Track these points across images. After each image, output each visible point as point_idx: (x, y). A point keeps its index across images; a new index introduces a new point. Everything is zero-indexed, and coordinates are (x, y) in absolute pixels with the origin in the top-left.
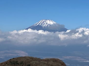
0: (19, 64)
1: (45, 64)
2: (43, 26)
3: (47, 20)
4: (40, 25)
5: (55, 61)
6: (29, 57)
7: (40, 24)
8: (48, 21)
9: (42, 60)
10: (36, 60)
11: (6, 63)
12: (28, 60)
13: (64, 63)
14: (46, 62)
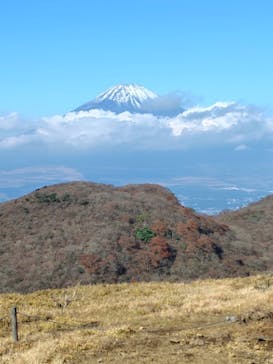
0: (59, 201)
1: (126, 199)
2: (120, 100)
3: (128, 85)
4: (111, 98)
5: (151, 189)
6: (85, 183)
7: (110, 95)
8: (131, 87)
9: (117, 189)
10: (103, 190)
11: (27, 200)
12: (82, 189)
13: (173, 194)
14: (128, 195)
